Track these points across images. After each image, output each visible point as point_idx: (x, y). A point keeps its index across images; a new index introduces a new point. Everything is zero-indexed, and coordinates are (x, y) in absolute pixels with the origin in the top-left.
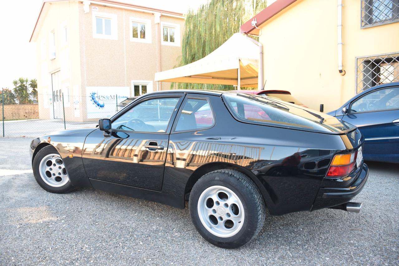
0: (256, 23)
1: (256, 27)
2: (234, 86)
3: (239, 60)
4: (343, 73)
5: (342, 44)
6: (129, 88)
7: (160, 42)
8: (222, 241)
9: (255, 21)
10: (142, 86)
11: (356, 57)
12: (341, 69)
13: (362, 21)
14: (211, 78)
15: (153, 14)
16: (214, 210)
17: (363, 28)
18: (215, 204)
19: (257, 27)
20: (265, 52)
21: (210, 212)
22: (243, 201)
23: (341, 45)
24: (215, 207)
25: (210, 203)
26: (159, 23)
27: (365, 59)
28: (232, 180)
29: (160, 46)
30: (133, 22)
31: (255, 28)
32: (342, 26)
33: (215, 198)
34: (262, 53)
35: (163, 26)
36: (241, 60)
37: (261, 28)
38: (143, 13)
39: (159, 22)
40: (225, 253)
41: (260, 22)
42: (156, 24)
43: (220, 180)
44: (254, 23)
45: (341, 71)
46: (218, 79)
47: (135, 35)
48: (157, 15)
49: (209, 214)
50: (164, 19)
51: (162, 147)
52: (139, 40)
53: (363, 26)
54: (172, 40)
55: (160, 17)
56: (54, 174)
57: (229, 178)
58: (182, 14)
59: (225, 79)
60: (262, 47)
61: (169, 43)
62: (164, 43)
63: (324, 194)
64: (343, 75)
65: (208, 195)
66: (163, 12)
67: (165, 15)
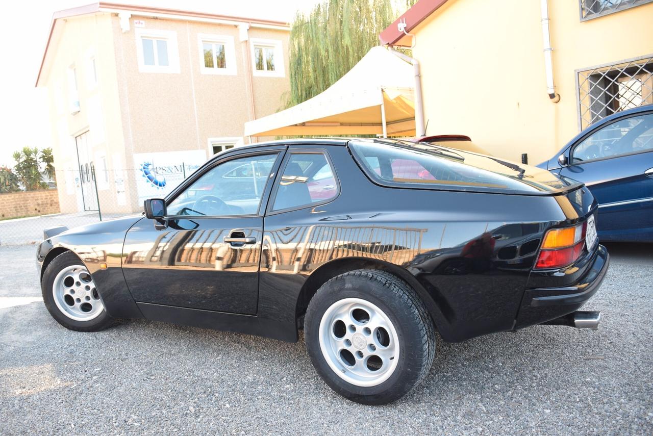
0: (405, 26)
1: (406, 33)
2: (378, 136)
3: (382, 90)
4: (556, 99)
5: (551, 49)
6: (204, 151)
7: (251, 72)
8: (364, 393)
9: (403, 22)
10: (225, 145)
11: (575, 70)
12: (552, 92)
13: (582, 9)
14: (339, 124)
15: (236, 26)
16: (348, 340)
17: (585, 20)
18: (348, 331)
19: (408, 32)
20: (423, 73)
21: (341, 344)
22: (395, 322)
23: (549, 52)
24: (349, 334)
25: (340, 329)
26: (246, 41)
27: (591, 73)
28: (374, 286)
29: (252, 79)
30: (203, 41)
31: (404, 34)
32: (549, 19)
33: (348, 320)
34: (419, 76)
35: (255, 45)
36: (384, 90)
37: (415, 34)
38: (220, 25)
39: (247, 39)
40: (371, 412)
41: (411, 25)
42: (242, 42)
43: (354, 289)
44: (401, 27)
45: (552, 96)
46: (350, 125)
47: (209, 64)
48: (243, 27)
49: (340, 348)
50: (255, 32)
51: (253, 239)
52: (216, 70)
53: (585, 18)
54: (270, 67)
55: (248, 30)
56: (79, 300)
57: (369, 282)
58: (285, 24)
59: (362, 125)
60: (419, 66)
61: (265, 73)
62: (257, 73)
63: (534, 299)
64: (557, 102)
65: (336, 316)
66: (252, 21)
67: (256, 26)
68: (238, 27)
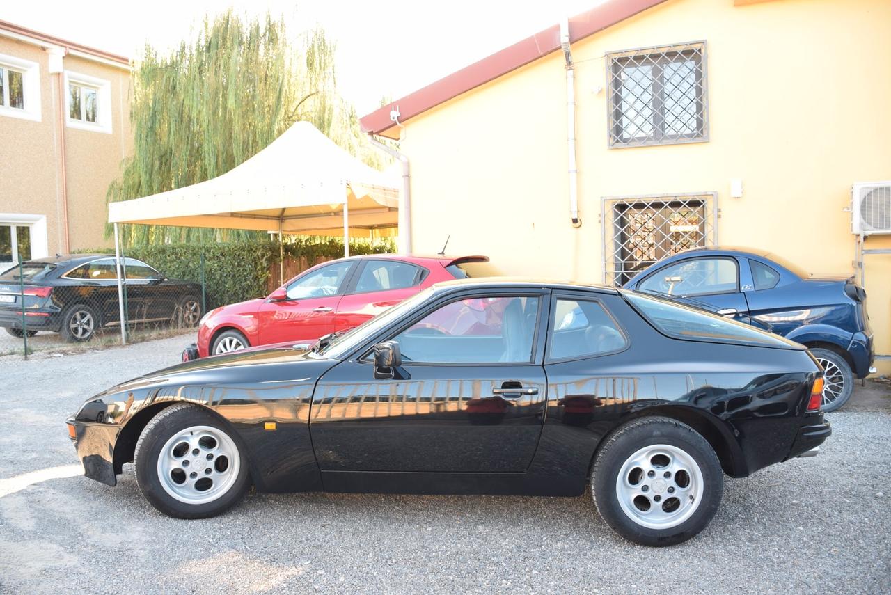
0: (399, 115)
1: (397, 122)
2: (269, 232)
3: (348, 184)
4: (578, 224)
5: (576, 171)
7: (64, 121)
8: (664, 535)
9: (395, 110)
10: (17, 227)
11: (601, 197)
12: (575, 217)
13: (610, 136)
15: (44, 49)
16: (644, 486)
17: (611, 147)
18: (646, 476)
19: (400, 122)
20: (412, 174)
23: (575, 174)
24: (646, 480)
26: (59, 74)
27: (618, 202)
29: (64, 130)
31: (395, 124)
32: (575, 139)
33: (647, 466)
34: (408, 176)
35: (70, 82)
36: (350, 185)
37: (405, 125)
38: (18, 42)
39: (61, 70)
41: (406, 116)
42: (52, 74)
43: (663, 435)
44: (394, 115)
45: (575, 221)
46: (241, 217)
48: (57, 52)
49: (635, 495)
50: (73, 63)
51: (535, 390)
52: (7, 110)
53: (612, 145)
54: (92, 118)
55: (63, 57)
57: (676, 429)
58: (127, 60)
59: (255, 218)
60: (408, 165)
61: (82, 125)
62: (72, 124)
64: (579, 228)
65: (635, 464)
66: (71, 46)
67: (76, 55)
68: (47, 51)
